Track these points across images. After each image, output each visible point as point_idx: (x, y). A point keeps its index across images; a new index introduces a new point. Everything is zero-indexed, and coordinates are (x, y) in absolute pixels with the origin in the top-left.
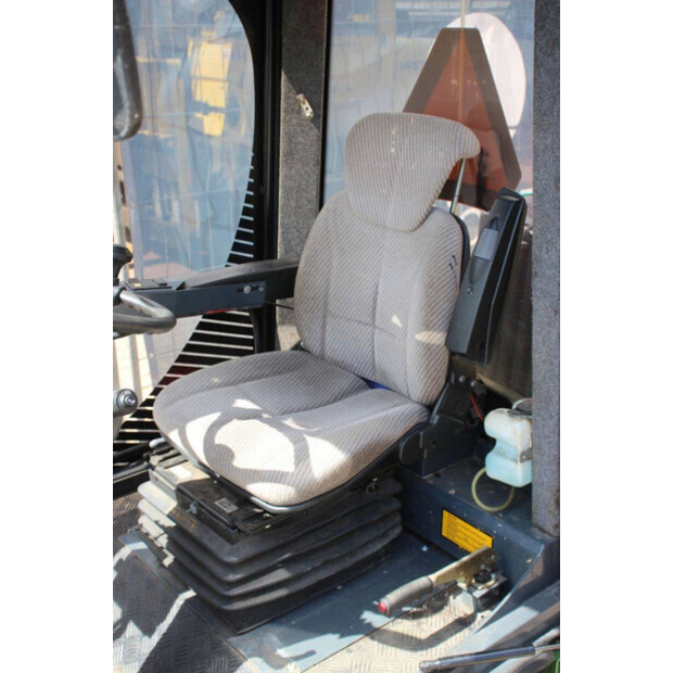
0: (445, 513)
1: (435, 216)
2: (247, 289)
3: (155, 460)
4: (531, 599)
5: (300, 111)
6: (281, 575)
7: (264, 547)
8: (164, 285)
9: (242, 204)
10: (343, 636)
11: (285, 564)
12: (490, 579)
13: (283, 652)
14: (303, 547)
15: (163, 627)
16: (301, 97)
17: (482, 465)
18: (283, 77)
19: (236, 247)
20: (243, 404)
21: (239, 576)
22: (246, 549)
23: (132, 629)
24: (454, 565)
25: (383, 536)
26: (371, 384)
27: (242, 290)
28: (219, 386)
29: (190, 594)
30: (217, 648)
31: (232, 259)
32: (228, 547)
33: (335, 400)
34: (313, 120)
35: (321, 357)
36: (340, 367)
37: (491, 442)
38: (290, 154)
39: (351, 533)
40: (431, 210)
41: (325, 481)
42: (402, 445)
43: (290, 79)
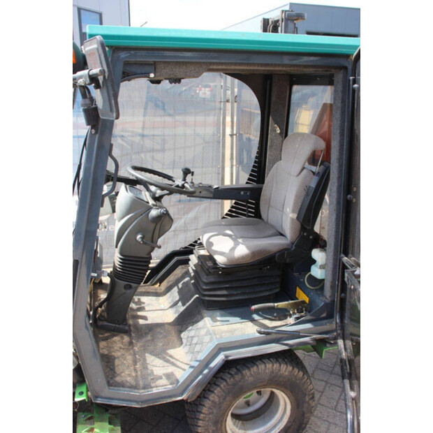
0: (298, 288)
1: (305, 171)
2: (242, 193)
3: (196, 247)
4: (316, 323)
5: (276, 131)
6: (224, 292)
7: (217, 280)
8: (210, 187)
9: (253, 164)
10: (242, 319)
11: (226, 289)
12: (302, 312)
13: (218, 318)
14: (234, 285)
15: (188, 304)
16: (276, 125)
17: (310, 271)
18: (271, 118)
19: (249, 179)
20: (229, 232)
21: (208, 288)
22: (212, 279)
23: (180, 304)
24: (286, 302)
25: (271, 290)
26: (282, 235)
27: (240, 193)
28: (224, 225)
29: (197, 296)
30: (199, 313)
31: (247, 183)
32: (205, 276)
33: (265, 237)
34: (280, 134)
35: (267, 223)
36: (273, 227)
37: (314, 262)
38: (271, 146)
39: (256, 285)
40: (303, 168)
41: (239, 258)
42: (277, 255)
43: (273, 119)
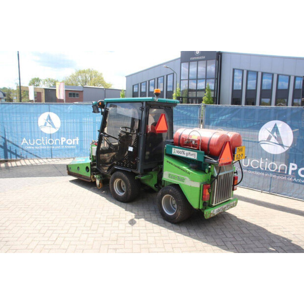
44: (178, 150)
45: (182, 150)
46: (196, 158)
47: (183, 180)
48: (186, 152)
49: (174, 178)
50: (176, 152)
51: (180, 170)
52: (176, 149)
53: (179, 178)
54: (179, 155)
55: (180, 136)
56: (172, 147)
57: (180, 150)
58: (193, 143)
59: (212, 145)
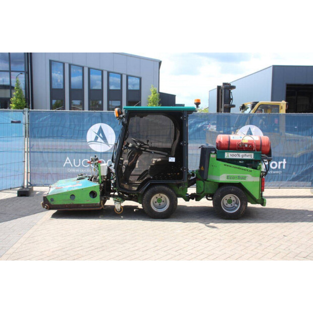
44: (232, 153)
45: (236, 153)
46: (253, 158)
47: (244, 178)
48: (241, 154)
49: (234, 178)
50: (229, 155)
51: (241, 170)
52: (230, 154)
53: (239, 177)
54: (234, 157)
55: (229, 141)
56: (224, 152)
57: (234, 154)
58: (246, 146)
59: (264, 146)
